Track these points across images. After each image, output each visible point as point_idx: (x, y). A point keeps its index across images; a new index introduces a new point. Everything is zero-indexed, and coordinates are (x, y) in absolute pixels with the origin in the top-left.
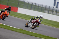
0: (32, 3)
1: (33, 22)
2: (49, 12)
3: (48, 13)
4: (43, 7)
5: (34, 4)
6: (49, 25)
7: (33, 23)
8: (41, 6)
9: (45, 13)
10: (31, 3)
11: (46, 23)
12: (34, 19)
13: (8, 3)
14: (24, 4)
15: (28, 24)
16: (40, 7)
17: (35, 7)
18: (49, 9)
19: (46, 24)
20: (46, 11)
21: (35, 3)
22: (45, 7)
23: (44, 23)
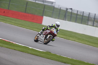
0: (67, 9)
1: (45, 34)
2: (94, 23)
3: (93, 26)
4: (84, 15)
5: (70, 11)
6: (93, 45)
7: (45, 36)
8: (82, 14)
9: (87, 25)
10: (65, 9)
11: (88, 41)
12: (47, 29)
13: (26, 9)
14: (53, 11)
15: (38, 37)
16: (80, 15)
17: (71, 16)
18: (94, 18)
19: (89, 43)
20: (90, 23)
21: (71, 9)
22: (88, 16)
23: (86, 43)
